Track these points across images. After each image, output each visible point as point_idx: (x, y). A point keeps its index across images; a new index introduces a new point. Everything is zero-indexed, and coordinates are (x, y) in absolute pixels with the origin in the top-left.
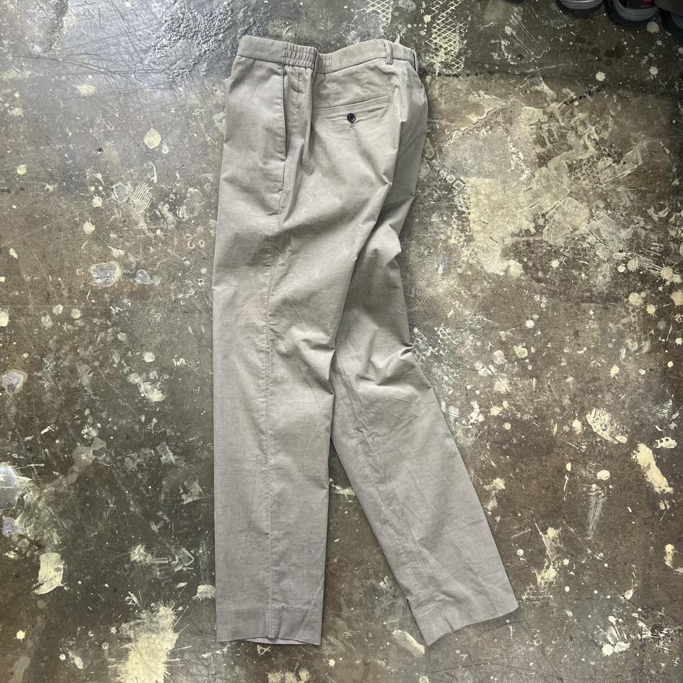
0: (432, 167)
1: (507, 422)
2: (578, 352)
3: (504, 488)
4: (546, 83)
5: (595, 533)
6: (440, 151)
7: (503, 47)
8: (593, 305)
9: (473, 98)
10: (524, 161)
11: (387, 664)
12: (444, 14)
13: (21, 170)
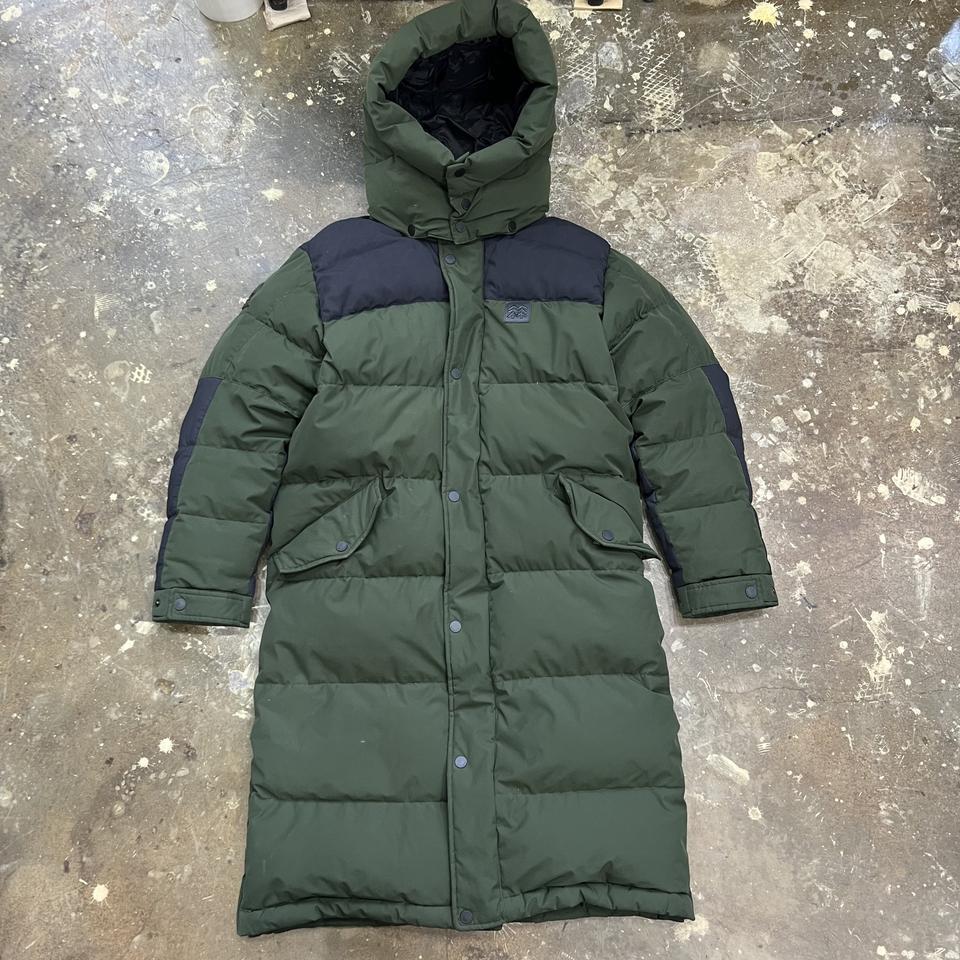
0: (666, 227)
1: (801, 495)
2: (869, 408)
3: (810, 571)
4: (778, 125)
5: (929, 612)
6: (673, 209)
7: (724, 95)
8: (876, 354)
9: (701, 151)
10: (768, 209)
11: (705, 797)
12: (654, 70)
13: (211, 286)
